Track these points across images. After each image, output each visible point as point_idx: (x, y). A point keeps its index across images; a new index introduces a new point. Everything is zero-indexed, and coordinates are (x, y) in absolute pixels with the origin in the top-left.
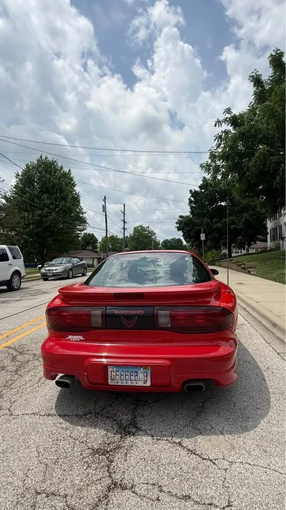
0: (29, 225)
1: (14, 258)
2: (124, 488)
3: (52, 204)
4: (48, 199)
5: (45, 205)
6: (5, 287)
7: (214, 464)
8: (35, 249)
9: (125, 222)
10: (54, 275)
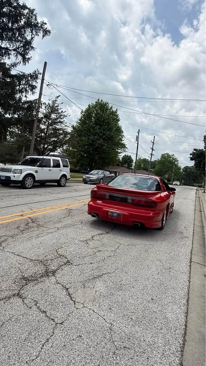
0: (84, 146)
1: (64, 166)
2: (21, 297)
3: (101, 132)
4: (99, 129)
5: (96, 133)
6: (56, 184)
7: (75, 304)
8: (87, 162)
9: (153, 150)
10: (90, 181)
